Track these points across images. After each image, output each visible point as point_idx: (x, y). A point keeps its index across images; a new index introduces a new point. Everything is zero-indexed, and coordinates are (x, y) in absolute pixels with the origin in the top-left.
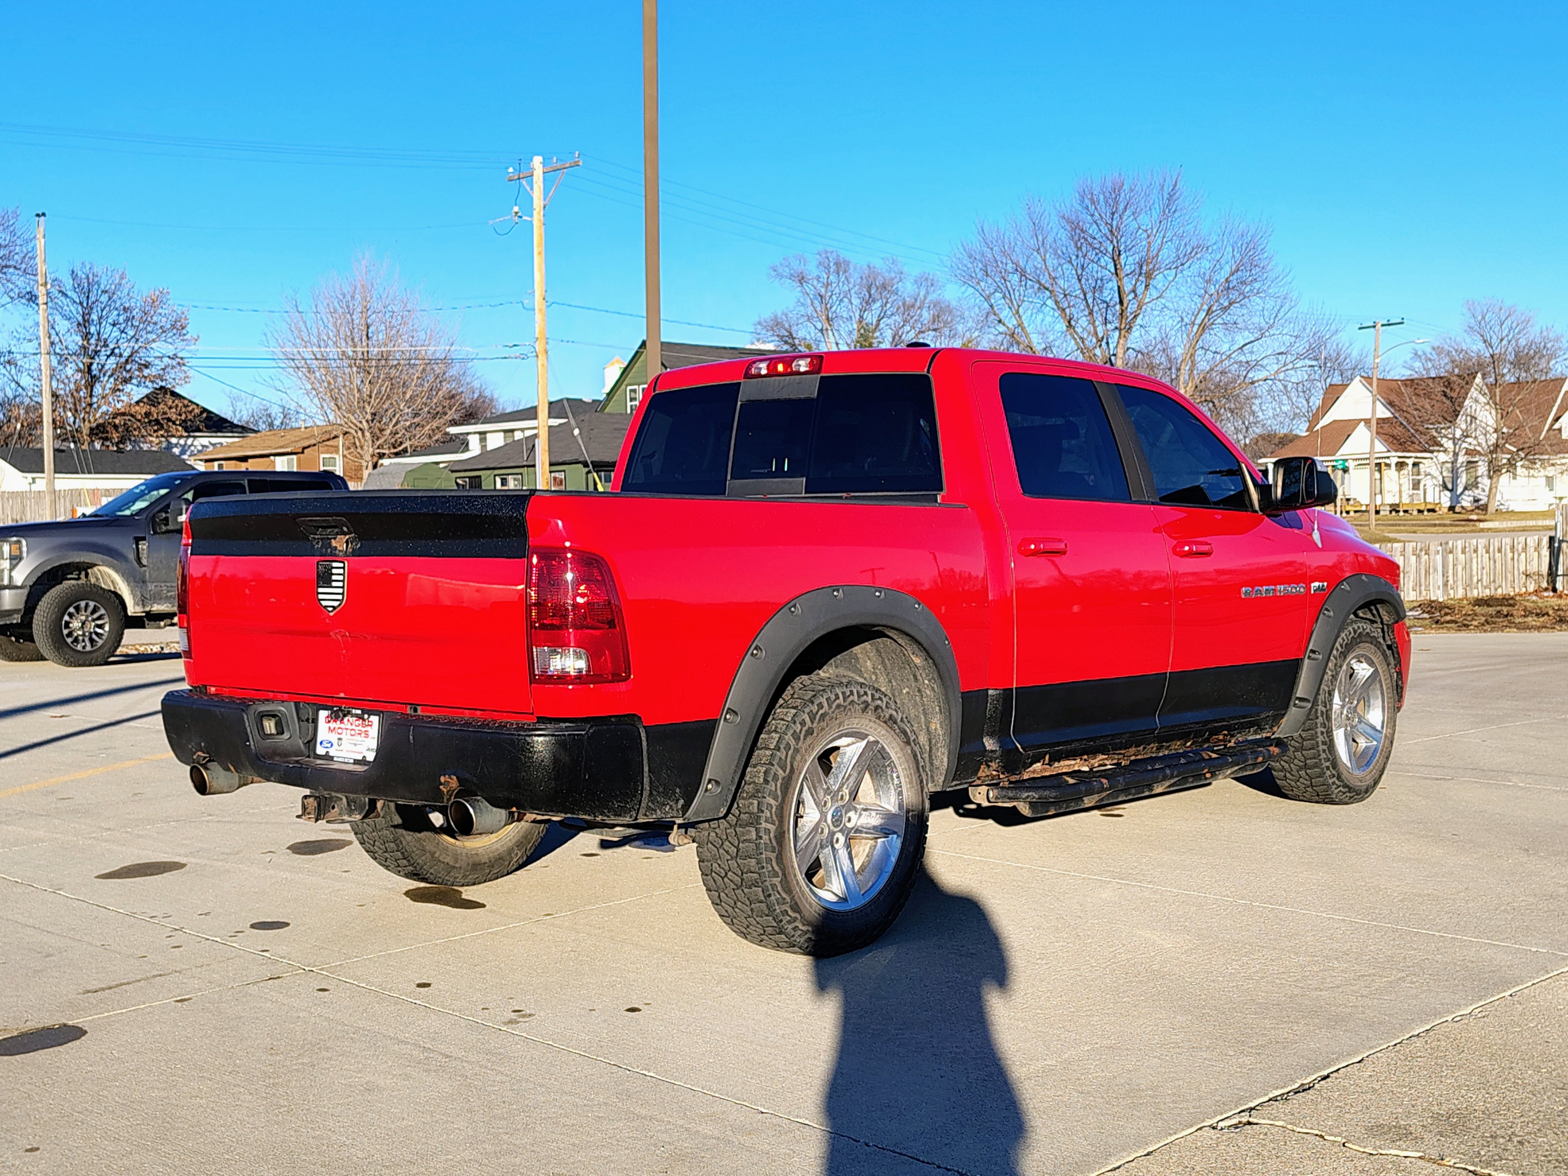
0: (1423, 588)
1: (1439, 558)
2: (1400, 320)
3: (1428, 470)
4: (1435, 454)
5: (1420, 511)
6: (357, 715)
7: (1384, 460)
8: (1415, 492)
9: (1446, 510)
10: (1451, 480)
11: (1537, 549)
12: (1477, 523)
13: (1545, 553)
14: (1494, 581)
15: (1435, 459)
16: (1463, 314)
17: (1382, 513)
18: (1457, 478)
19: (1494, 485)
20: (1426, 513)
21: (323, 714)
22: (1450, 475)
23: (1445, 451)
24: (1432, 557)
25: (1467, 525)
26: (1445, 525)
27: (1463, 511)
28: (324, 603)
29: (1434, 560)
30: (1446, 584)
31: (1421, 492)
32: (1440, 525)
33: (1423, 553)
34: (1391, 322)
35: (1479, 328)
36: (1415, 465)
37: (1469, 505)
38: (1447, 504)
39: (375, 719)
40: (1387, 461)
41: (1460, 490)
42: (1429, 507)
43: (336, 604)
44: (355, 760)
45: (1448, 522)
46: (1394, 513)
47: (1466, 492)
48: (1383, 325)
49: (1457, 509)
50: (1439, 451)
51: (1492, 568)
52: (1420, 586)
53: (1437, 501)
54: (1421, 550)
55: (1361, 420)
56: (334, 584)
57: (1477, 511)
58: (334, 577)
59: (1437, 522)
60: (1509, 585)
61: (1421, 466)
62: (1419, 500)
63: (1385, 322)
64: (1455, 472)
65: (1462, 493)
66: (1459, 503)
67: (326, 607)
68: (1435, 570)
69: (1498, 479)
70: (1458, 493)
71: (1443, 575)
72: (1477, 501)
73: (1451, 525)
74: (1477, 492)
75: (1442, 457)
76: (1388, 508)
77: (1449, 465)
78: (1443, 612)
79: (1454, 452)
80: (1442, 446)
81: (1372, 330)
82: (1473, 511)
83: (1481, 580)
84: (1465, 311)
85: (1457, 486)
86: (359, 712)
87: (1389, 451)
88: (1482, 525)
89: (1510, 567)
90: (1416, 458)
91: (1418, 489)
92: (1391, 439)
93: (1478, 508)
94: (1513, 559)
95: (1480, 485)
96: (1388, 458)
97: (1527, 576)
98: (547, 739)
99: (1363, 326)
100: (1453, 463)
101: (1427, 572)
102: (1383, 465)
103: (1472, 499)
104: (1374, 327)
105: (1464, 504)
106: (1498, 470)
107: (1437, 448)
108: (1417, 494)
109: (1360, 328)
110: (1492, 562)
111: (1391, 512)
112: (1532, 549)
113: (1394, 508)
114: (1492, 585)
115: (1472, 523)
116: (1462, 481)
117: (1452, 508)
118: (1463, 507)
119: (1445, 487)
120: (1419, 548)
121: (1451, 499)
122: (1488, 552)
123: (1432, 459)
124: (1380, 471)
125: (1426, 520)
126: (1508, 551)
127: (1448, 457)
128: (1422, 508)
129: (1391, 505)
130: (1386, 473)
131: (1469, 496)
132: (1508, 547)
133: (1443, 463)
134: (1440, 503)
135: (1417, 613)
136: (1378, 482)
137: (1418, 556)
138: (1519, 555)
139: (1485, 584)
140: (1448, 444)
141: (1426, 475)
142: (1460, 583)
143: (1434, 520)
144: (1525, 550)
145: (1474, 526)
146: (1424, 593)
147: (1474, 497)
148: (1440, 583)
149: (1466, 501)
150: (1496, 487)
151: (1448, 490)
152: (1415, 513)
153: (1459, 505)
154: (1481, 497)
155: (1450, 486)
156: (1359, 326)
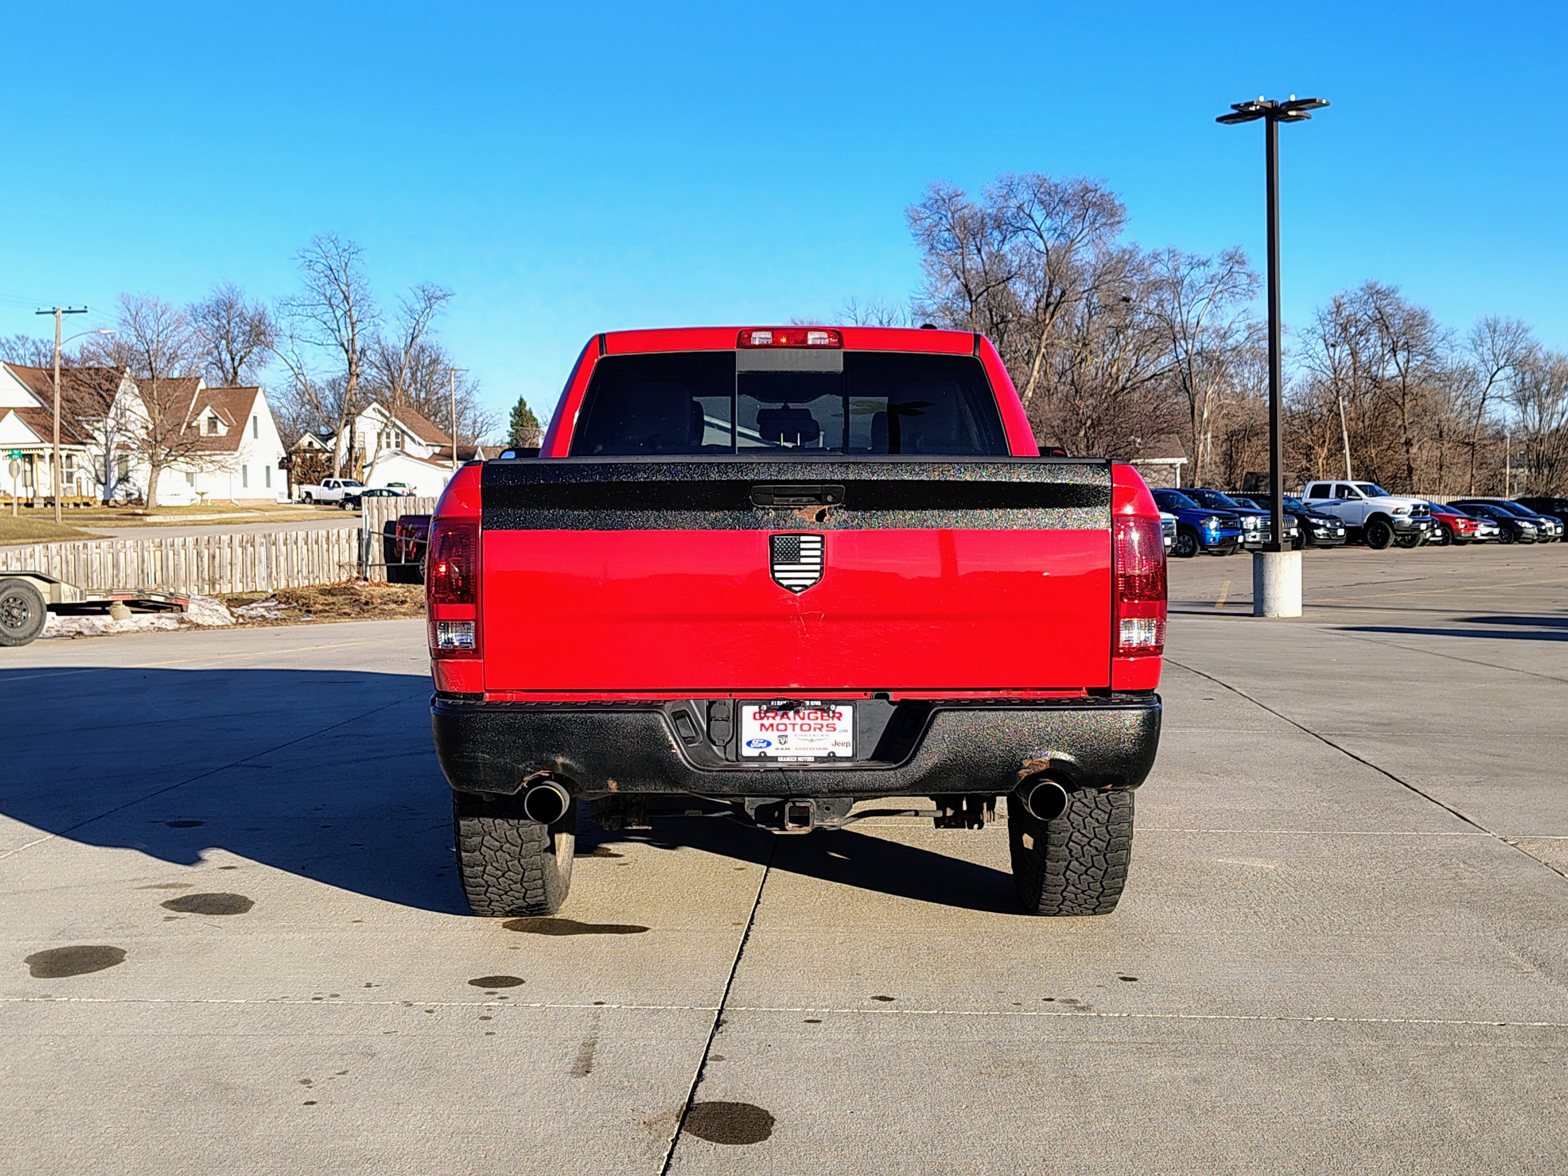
0: (249, 579)
1: (263, 549)
2: (82, 309)
3: (81, 464)
4: (88, 446)
5: (76, 505)
6: (816, 709)
7: (37, 452)
8: (69, 485)
9: (100, 504)
10: (103, 473)
11: (349, 539)
12: (144, 517)
13: (355, 544)
14: (313, 572)
15: (88, 452)
16: (117, 307)
17: (36, 506)
18: (111, 471)
19: (154, 480)
20: (82, 507)
21: (748, 712)
22: (103, 468)
23: (97, 444)
24: (257, 549)
25: (134, 520)
26: (110, 519)
27: (117, 505)
28: (785, 583)
29: (259, 552)
30: (270, 575)
31: (74, 485)
32: (106, 519)
33: (249, 545)
34: (72, 309)
35: (135, 321)
36: (69, 457)
37: (122, 499)
38: (100, 497)
39: (847, 711)
40: (41, 453)
41: (113, 484)
42: (85, 500)
43: (808, 582)
44: (815, 757)
45: (114, 516)
46: (49, 506)
47: (119, 486)
48: (64, 312)
49: (111, 503)
50: (91, 444)
51: (310, 558)
52: (247, 577)
53: (92, 495)
54: (247, 542)
55: (10, 409)
56: (803, 560)
57: (130, 505)
58: (803, 553)
59: (102, 516)
60: (325, 576)
61: (74, 458)
62: (72, 493)
63: (67, 309)
64: (107, 465)
65: (115, 487)
66: (112, 496)
67: (789, 587)
68: (260, 561)
69: (158, 474)
70: (112, 487)
71: (268, 567)
72: (129, 495)
73: (117, 519)
74: (128, 486)
75: (94, 450)
76: (42, 501)
77: (102, 459)
78: (300, 603)
79: (106, 445)
80: (94, 439)
81: (51, 315)
82: (126, 505)
83: (301, 571)
84: (120, 304)
85: (110, 479)
86: (818, 703)
87: (42, 442)
88: (148, 519)
89: (326, 558)
90: (70, 450)
91: (71, 482)
92: (44, 430)
93: (130, 502)
94: (328, 551)
95: (131, 479)
96: (42, 449)
97: (340, 566)
98: (1144, 711)
99: (41, 311)
100: (105, 456)
101: (253, 564)
102: (36, 456)
103: (124, 493)
104: (54, 313)
105: (117, 498)
106: (158, 465)
107: (90, 441)
108: (71, 487)
109: (38, 313)
110: (310, 553)
111: (45, 505)
112: (345, 541)
113: (50, 501)
114: (311, 575)
115: (139, 517)
116: (115, 475)
117: (105, 502)
118: (116, 501)
119: (99, 481)
120: (245, 540)
121: (104, 493)
122: (306, 543)
123: (85, 451)
124: (31, 464)
125: (90, 514)
126: (324, 542)
127: (102, 451)
128: (78, 502)
129: (45, 499)
130: (38, 464)
131: (122, 490)
132: (324, 539)
133: (95, 456)
134: (95, 497)
135: (273, 604)
136: (28, 474)
137: (244, 548)
138: (333, 547)
139: (304, 575)
140: (101, 438)
141: (79, 468)
142: (282, 574)
143: (98, 513)
144: (338, 540)
145: (141, 520)
146: (250, 584)
147: (126, 491)
148: (264, 574)
149: (119, 496)
150: (156, 482)
151: (101, 483)
152: (72, 506)
153: (113, 499)
154: (132, 491)
155: (103, 480)
156: (37, 310)
